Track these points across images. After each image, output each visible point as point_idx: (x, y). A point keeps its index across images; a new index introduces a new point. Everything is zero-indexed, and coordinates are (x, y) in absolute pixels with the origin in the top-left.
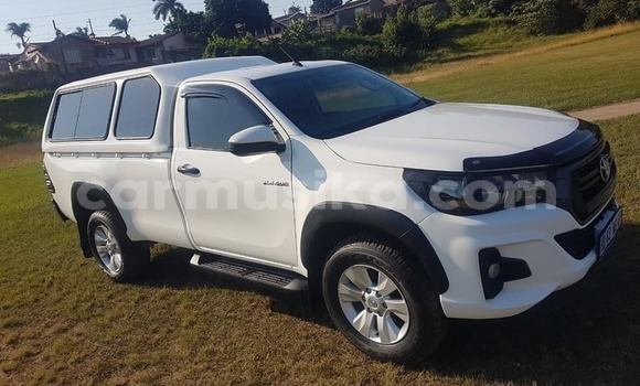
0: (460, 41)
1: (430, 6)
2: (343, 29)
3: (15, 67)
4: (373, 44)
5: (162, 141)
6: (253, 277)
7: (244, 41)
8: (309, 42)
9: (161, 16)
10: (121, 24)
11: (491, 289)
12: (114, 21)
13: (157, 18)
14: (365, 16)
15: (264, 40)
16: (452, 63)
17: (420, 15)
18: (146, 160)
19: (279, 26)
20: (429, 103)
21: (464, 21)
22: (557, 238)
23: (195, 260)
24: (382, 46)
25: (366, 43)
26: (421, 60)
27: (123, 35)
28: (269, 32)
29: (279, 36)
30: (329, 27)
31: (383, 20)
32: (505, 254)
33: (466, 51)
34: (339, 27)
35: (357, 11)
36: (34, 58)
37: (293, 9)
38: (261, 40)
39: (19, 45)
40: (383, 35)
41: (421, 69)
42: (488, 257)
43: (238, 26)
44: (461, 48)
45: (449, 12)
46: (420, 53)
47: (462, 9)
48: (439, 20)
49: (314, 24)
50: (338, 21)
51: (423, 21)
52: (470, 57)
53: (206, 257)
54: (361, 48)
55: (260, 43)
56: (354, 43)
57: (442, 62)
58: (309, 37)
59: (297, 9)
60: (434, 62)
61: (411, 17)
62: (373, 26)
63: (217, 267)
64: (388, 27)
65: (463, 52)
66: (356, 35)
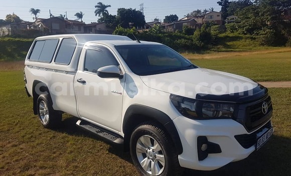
0: (229, 43)
1: (217, 26)
2: (176, 32)
3: (30, 27)
4: (188, 39)
5: (73, 67)
6: (101, 134)
7: (132, 30)
8: (160, 35)
9: (98, 15)
10: (80, 15)
11: (202, 156)
12: (77, 14)
13: (96, 15)
14: (187, 27)
15: (141, 31)
16: (223, 53)
17: (212, 29)
18: (65, 74)
19: (148, 26)
20: (195, 67)
21: (231, 35)
22: (236, 137)
23: (78, 123)
24: (192, 41)
25: (185, 38)
26: (209, 49)
27: (80, 20)
28: (144, 28)
29: (148, 30)
30: (170, 29)
31: (195, 30)
32: (210, 140)
33: (231, 48)
34: (175, 30)
35: (184, 24)
36: (39, 25)
37: (156, 20)
38: (139, 31)
39: (34, 18)
40: (194, 36)
41: (209, 53)
42: (201, 140)
43: (130, 23)
44: (229, 47)
45: (225, 30)
46: (210, 46)
47: (231, 29)
48: (220, 33)
49: (164, 27)
50: (175, 27)
51: (213, 32)
52: (232, 51)
53: (84, 122)
54: (183, 40)
55: (138, 32)
56: (180, 38)
57: (219, 52)
58: (160, 32)
59: (158, 20)
60: (215, 51)
61: (207, 30)
62: (190, 32)
63: (87, 127)
64: (196, 33)
65: (229, 49)
66: (182, 35)
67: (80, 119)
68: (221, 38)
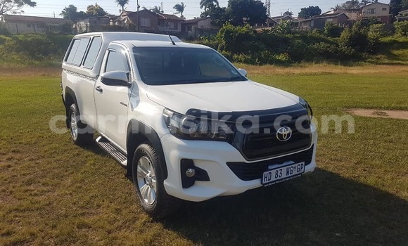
0: (395, 52)
1: (380, 25)
2: (314, 31)
4: (332, 43)
5: (95, 72)
7: (244, 29)
8: (288, 35)
9: (204, 7)
10: (180, 8)
11: (187, 182)
12: (176, 6)
13: (201, 7)
14: (332, 25)
15: (259, 30)
16: (385, 66)
17: (371, 29)
19: (273, 22)
21: (402, 39)
22: (228, 164)
23: (98, 139)
24: (338, 45)
25: (327, 42)
26: (364, 60)
27: (179, 15)
28: (265, 25)
29: (270, 28)
30: (305, 27)
31: (343, 29)
33: (398, 60)
34: (312, 29)
35: (328, 20)
36: (124, 20)
37: (287, 13)
38: (257, 30)
39: (120, 11)
40: (340, 39)
41: (360, 65)
42: (186, 164)
43: (245, 19)
44: (395, 57)
45: (393, 31)
46: (365, 55)
47: (403, 31)
48: (384, 35)
49: (296, 24)
50: (312, 25)
51: (371, 34)
52: (402, 64)
54: (323, 44)
55: (255, 32)
56: (318, 40)
57: (377, 64)
58: (289, 32)
59: (290, 14)
60: (372, 63)
61: (362, 31)
62: (335, 32)
64: (345, 34)
65: (394, 60)
66: (322, 36)
67: (101, 135)
68: (385, 44)
